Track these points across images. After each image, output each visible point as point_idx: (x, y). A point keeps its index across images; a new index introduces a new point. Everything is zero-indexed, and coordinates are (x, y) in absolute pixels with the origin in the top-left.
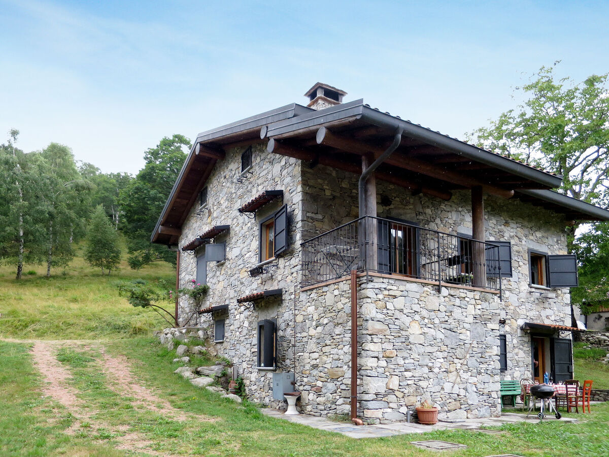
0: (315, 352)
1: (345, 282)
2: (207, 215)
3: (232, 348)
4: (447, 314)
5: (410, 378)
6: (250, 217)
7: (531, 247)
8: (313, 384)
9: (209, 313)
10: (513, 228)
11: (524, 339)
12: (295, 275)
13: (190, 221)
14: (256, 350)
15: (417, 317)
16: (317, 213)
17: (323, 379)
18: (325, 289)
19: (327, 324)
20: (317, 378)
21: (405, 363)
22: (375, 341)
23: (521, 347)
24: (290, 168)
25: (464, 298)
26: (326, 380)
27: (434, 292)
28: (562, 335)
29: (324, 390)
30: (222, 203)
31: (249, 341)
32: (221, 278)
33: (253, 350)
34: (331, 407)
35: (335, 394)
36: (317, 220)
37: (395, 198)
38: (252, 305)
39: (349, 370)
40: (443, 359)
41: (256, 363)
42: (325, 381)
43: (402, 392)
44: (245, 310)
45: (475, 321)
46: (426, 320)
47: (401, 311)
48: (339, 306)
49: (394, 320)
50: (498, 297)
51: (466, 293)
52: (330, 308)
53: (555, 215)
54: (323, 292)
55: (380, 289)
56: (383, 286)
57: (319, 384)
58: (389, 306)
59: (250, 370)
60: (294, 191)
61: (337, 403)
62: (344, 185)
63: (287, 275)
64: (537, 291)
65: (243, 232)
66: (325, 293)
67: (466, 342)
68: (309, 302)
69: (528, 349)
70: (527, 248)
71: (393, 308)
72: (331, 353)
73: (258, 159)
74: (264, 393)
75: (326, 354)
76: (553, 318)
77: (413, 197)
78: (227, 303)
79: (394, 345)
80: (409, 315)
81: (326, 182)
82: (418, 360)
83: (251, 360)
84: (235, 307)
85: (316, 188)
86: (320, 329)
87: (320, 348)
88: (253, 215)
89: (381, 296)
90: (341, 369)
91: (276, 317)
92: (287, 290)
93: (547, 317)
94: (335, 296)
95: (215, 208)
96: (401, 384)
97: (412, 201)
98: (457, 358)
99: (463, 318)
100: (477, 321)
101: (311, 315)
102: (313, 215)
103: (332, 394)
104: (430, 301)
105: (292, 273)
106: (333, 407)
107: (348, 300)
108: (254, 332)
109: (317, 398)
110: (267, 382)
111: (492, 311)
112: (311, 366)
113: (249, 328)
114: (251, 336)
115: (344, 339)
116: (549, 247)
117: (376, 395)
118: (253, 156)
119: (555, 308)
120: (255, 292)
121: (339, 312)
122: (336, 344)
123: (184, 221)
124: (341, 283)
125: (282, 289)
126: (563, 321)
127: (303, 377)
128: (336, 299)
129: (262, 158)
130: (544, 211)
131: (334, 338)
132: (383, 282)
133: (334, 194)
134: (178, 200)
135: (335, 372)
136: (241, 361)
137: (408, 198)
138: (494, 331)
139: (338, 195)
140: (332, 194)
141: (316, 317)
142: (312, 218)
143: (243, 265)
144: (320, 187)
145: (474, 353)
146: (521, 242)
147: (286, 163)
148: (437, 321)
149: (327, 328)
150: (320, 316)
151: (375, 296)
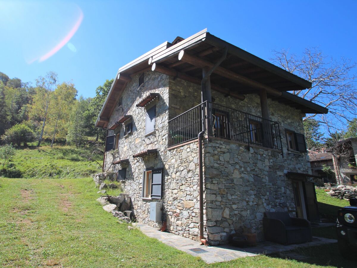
0: (175, 189)
1: (194, 143)
2: (121, 111)
3: (129, 185)
4: (254, 165)
5: (237, 210)
6: (142, 109)
7: (286, 128)
8: (174, 211)
9: (119, 164)
10: (276, 117)
11: (288, 182)
12: (164, 140)
13: (113, 115)
14: (142, 187)
15: (238, 167)
16: (177, 105)
17: (180, 208)
18: (182, 148)
19: (183, 170)
20: (177, 207)
21: (232, 199)
22: (214, 183)
23: (288, 187)
24: (163, 81)
25: (263, 155)
26: (182, 208)
27: (245, 150)
28: (308, 180)
29: (181, 216)
30: (129, 104)
31: (138, 181)
32: (126, 144)
33: (140, 186)
34: (185, 229)
35: (188, 219)
36: (177, 109)
37: (216, 98)
38: (141, 159)
39: (197, 202)
40: (254, 196)
41: (142, 195)
42: (182, 210)
43: (232, 220)
44: (137, 162)
45: (270, 170)
46: (243, 169)
47: (228, 162)
48: (190, 159)
49: (224, 168)
50: (281, 155)
51: (263, 152)
52: (185, 160)
53: (296, 110)
54: (181, 150)
55: (215, 147)
56: (218, 145)
57: (178, 211)
58: (221, 158)
59: (138, 199)
60: (165, 93)
61: (190, 226)
62: (191, 90)
63: (160, 141)
64: (292, 153)
65: (138, 118)
66: (181, 151)
67: (266, 184)
68: (172, 157)
69: (291, 188)
70: (284, 128)
71: (223, 160)
72: (185, 190)
73: (147, 79)
74: (145, 215)
75: (183, 190)
76: (302, 169)
77: (225, 98)
78: (128, 158)
79: (225, 186)
80: (233, 165)
81: (181, 88)
82: (240, 196)
83: (139, 192)
84: (132, 160)
85: (176, 91)
86: (178, 174)
87: (179, 186)
88: (143, 108)
89: (216, 152)
90: (193, 202)
91: (153, 166)
92: (160, 149)
93: (299, 169)
94: (188, 152)
95: (125, 107)
96: (231, 214)
97: (225, 100)
98: (262, 195)
99: (263, 168)
100: (271, 170)
101: (173, 165)
102: (175, 106)
103: (186, 219)
104: (244, 156)
105: (163, 140)
106: (187, 229)
107: (196, 155)
108: (141, 175)
109: (177, 221)
110: (147, 208)
111: (278, 163)
112: (173, 198)
113: (139, 173)
114: (140, 178)
115: (194, 181)
116: (295, 128)
117: (216, 222)
118: (145, 78)
119: (302, 164)
120: (142, 151)
121: (190, 162)
122: (189, 184)
123: (111, 115)
124: (192, 144)
125: (157, 149)
126: (308, 172)
127: (168, 205)
128: (189, 154)
129: (149, 78)
130: (290, 108)
131: (187, 179)
132: (217, 143)
133: (186, 95)
134: (109, 104)
135: (188, 204)
136: (133, 193)
137: (223, 98)
138: (281, 177)
139: (187, 95)
140: (184, 95)
141: (176, 166)
142: (174, 108)
143: (137, 136)
144: (178, 90)
145: (271, 191)
146: (281, 125)
147: (161, 79)
148: (249, 169)
149: (183, 173)
150: (179, 165)
151: (213, 152)
